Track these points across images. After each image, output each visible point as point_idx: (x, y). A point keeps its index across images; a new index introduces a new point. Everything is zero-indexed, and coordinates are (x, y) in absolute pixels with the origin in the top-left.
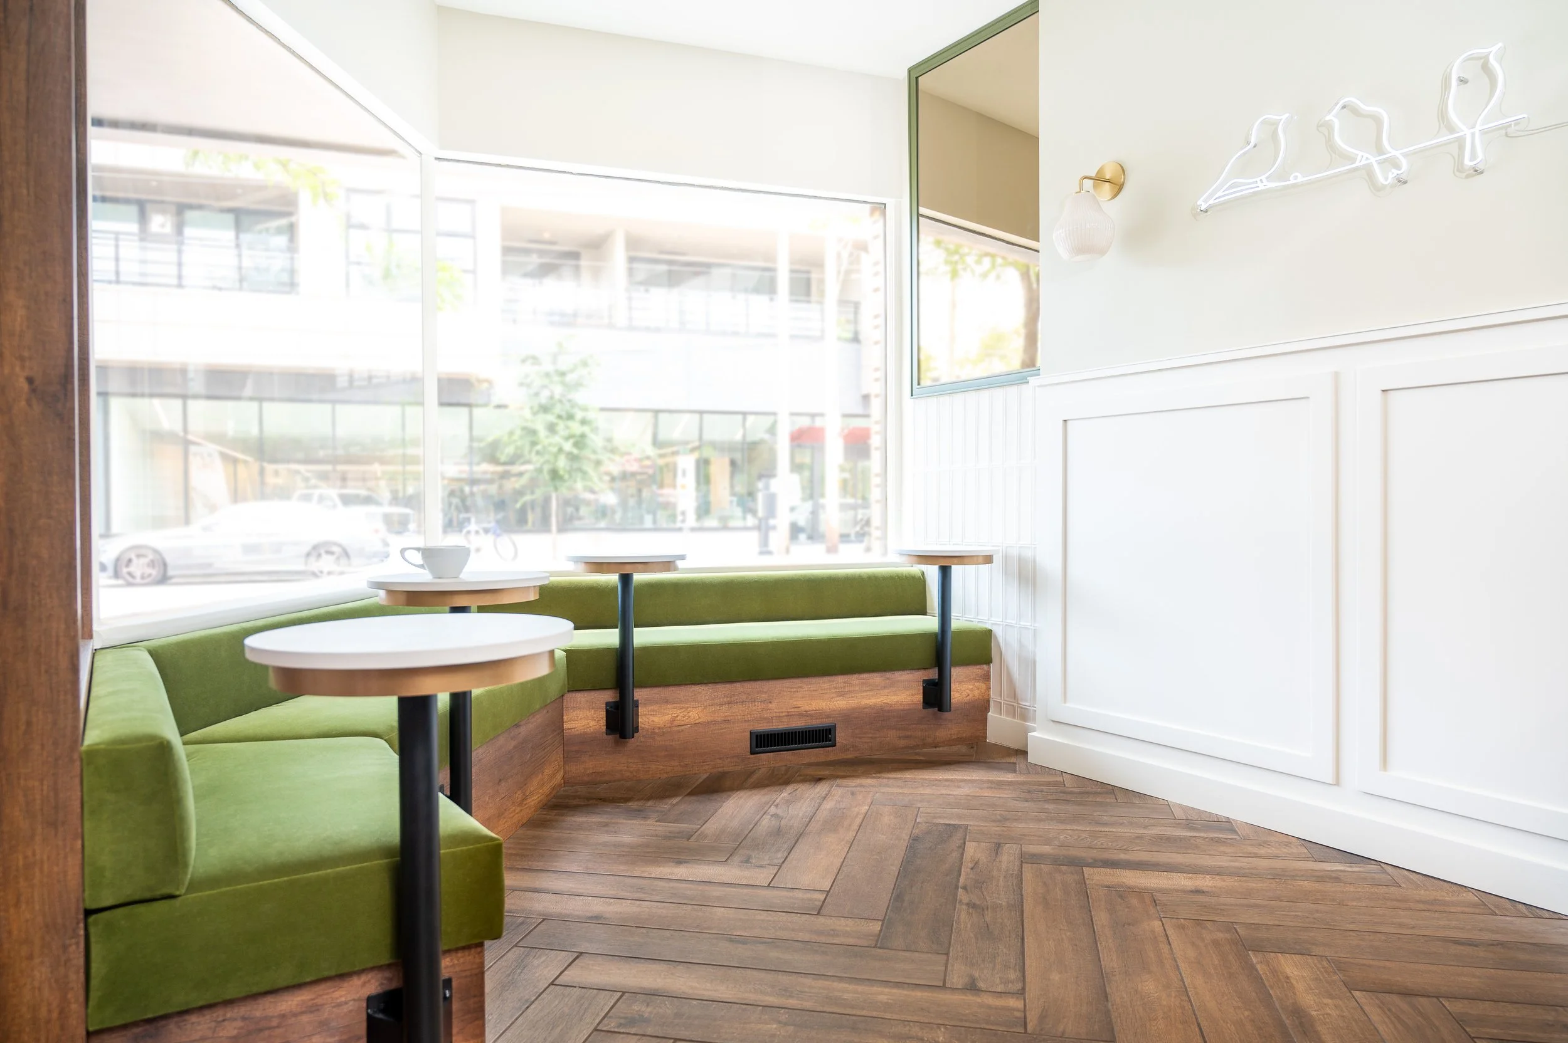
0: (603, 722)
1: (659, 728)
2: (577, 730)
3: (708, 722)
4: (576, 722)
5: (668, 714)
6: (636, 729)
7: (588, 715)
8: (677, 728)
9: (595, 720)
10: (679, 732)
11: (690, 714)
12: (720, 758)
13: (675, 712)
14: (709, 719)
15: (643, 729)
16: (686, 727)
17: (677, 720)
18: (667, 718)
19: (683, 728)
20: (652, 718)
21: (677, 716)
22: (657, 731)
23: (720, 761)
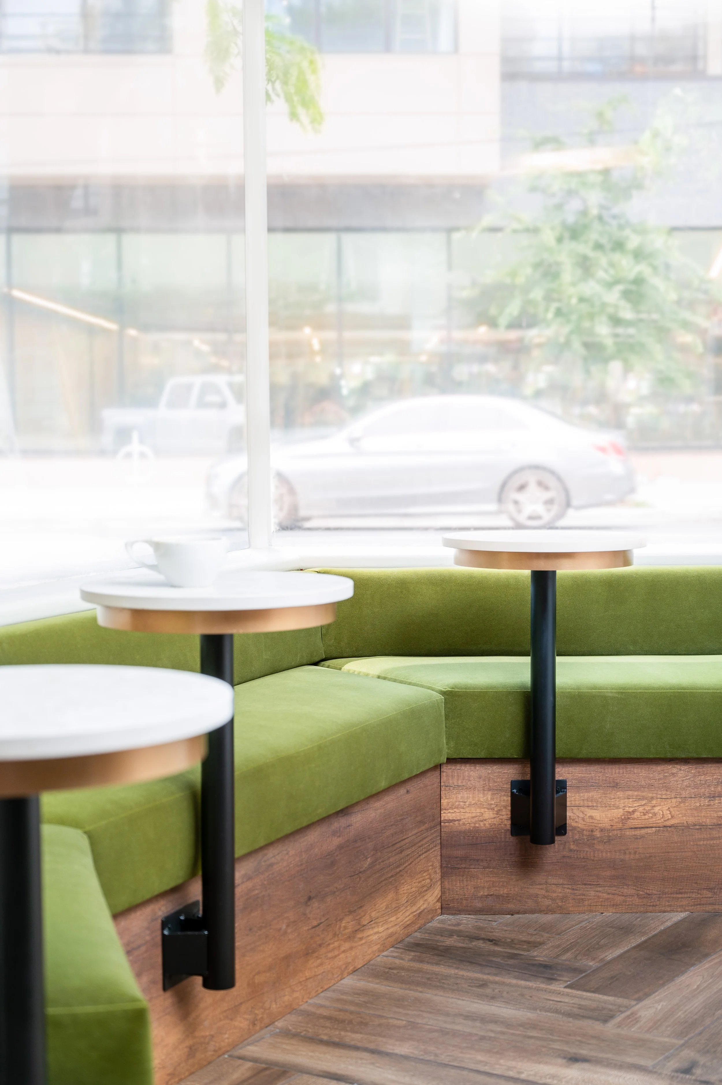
0: (506, 814)
1: (602, 830)
2: (464, 824)
3: (688, 827)
4: (462, 810)
5: (618, 808)
6: (562, 829)
7: (482, 800)
8: (633, 832)
9: (493, 809)
10: (636, 838)
11: (656, 809)
12: (709, 889)
13: (631, 805)
14: (691, 820)
15: (574, 828)
16: (649, 831)
17: (634, 819)
18: (618, 813)
19: (643, 831)
20: (590, 812)
21: (634, 812)
22: (598, 834)
23: (710, 895)
